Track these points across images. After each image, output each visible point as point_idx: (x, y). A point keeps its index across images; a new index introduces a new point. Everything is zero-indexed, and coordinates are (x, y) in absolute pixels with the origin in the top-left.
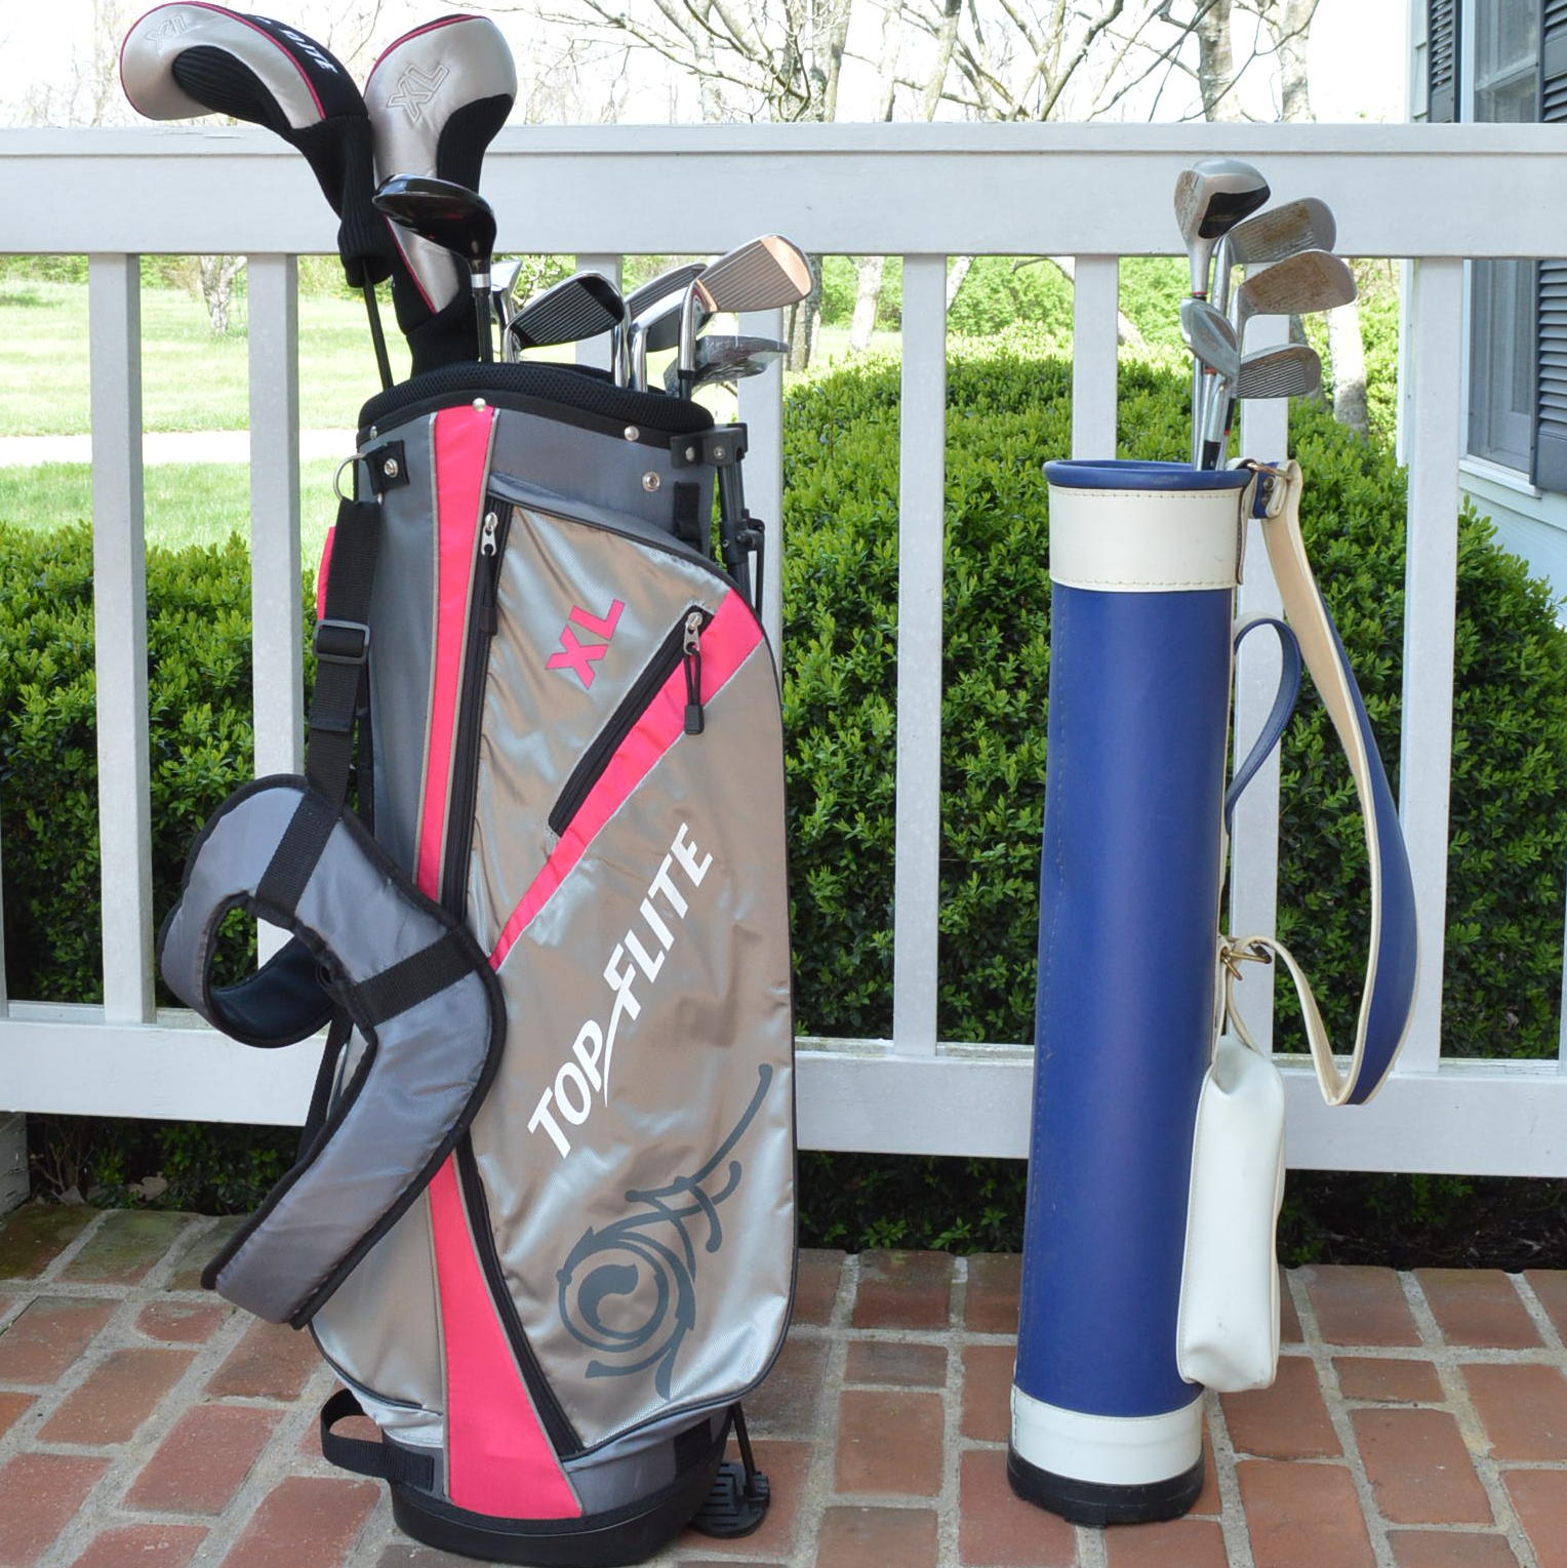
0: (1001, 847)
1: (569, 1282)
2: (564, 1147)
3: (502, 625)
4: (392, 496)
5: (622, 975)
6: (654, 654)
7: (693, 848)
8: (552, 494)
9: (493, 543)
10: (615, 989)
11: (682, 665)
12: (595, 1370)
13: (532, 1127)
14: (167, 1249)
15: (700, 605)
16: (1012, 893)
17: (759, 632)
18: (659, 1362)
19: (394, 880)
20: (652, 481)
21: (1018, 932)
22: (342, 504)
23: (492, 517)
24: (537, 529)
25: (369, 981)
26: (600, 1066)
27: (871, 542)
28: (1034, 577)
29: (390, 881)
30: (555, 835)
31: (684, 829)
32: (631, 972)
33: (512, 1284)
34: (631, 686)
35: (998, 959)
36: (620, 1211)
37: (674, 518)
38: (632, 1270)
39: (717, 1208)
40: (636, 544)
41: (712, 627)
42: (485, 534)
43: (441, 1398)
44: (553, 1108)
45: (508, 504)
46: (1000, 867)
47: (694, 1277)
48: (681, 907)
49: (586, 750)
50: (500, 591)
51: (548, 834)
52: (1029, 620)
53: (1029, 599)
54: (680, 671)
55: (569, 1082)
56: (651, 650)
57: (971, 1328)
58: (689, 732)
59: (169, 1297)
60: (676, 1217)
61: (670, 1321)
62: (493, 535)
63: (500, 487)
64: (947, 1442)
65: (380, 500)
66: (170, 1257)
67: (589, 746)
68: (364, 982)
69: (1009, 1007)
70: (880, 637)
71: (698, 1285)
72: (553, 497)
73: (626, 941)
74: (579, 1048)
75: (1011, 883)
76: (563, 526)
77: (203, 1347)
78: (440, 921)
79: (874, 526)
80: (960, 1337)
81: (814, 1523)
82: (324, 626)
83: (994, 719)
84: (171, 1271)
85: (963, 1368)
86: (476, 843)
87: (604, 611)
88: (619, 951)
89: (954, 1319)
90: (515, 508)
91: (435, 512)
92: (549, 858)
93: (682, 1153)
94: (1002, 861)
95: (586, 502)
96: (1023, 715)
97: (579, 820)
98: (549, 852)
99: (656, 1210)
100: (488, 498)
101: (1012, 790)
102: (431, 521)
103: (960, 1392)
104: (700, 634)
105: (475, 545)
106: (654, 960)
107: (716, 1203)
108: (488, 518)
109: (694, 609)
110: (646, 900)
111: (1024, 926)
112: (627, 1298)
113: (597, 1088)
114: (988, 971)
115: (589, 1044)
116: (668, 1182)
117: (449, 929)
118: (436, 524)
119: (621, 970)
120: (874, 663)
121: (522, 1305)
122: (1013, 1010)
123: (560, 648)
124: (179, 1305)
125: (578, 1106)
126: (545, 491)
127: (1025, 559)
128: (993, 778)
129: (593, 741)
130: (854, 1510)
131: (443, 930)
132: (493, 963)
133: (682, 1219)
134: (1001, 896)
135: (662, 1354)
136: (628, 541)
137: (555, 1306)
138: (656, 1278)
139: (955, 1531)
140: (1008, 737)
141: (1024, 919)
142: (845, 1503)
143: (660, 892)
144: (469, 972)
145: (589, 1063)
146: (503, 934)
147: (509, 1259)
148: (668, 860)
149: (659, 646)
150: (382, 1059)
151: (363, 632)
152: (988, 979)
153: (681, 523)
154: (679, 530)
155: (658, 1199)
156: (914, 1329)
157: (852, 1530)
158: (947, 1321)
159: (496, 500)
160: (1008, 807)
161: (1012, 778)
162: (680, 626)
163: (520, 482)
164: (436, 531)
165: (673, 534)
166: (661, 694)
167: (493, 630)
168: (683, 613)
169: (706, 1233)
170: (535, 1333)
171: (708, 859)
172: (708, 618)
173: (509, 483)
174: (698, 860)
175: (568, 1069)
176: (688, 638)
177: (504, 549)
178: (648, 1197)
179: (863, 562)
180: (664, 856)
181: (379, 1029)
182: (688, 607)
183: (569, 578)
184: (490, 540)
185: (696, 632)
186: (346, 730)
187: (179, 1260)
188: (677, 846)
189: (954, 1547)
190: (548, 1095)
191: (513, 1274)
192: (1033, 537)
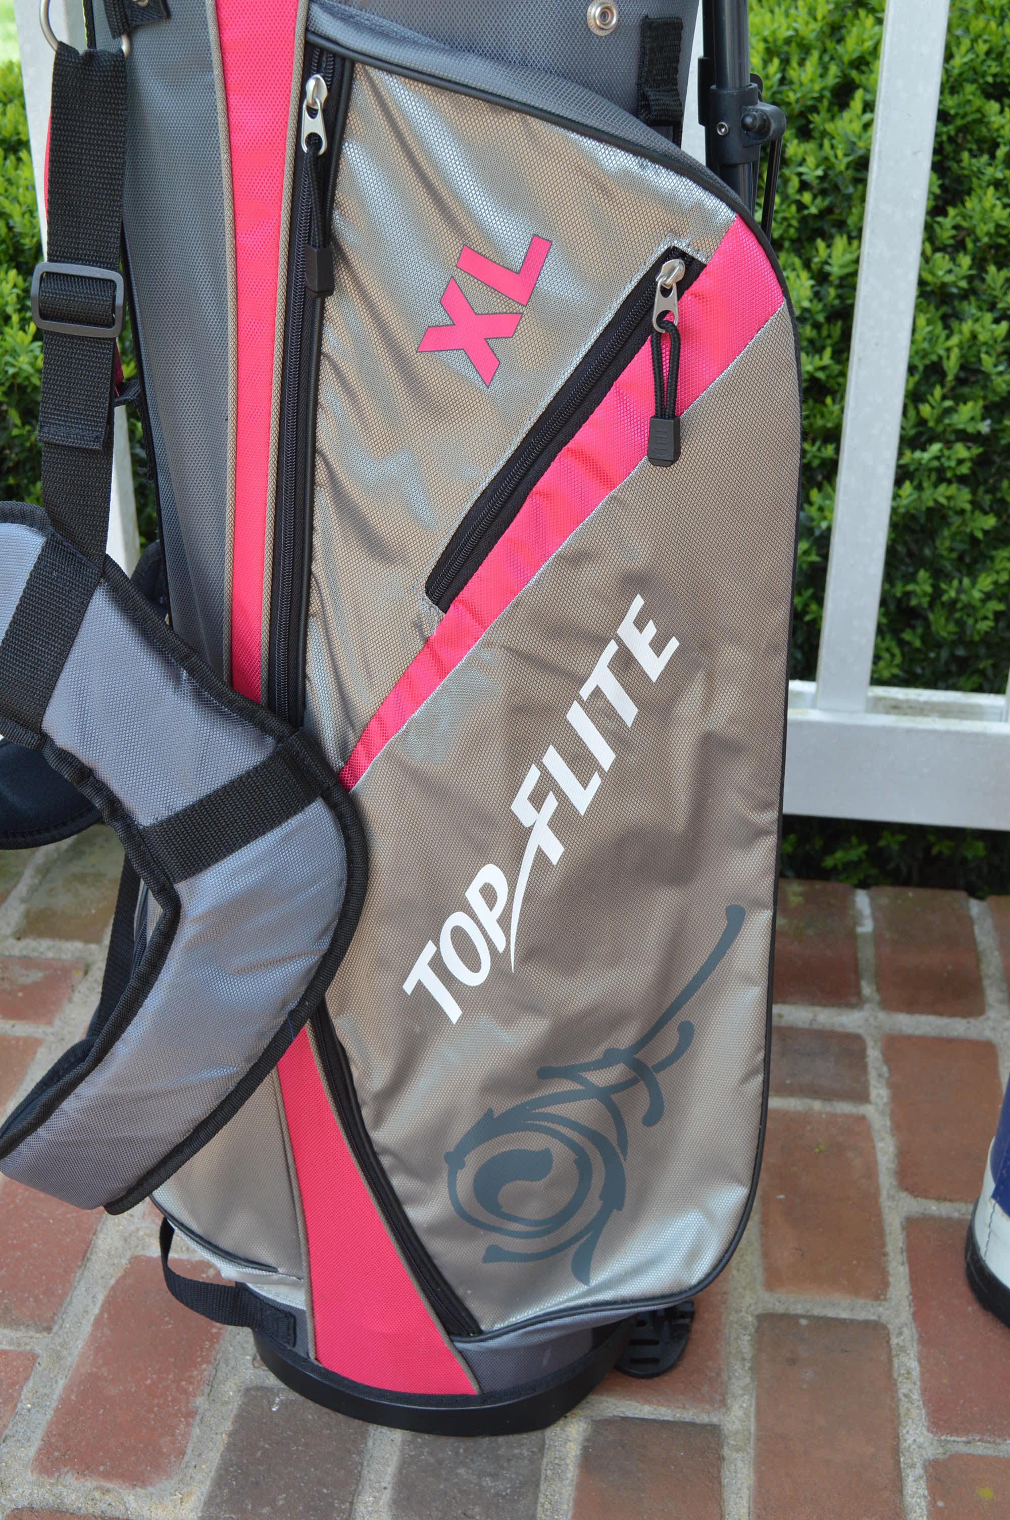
0: (936, 448)
1: (462, 1166)
2: (453, 1011)
3: (342, 276)
4: (144, 38)
5: (538, 808)
6: (599, 330)
7: (651, 630)
8: (425, 40)
9: (321, 132)
10: (527, 824)
11: (646, 349)
12: (494, 1255)
13: (409, 987)
14: (19, 875)
15: (682, 245)
16: (943, 501)
17: (778, 291)
18: (577, 1246)
19: (191, 672)
20: (603, 15)
21: (947, 543)
22: (58, 54)
23: (318, 85)
24: (400, 108)
25: (161, 824)
26: (504, 922)
27: (785, 62)
28: (979, 110)
29: (185, 674)
30: (436, 612)
31: (638, 603)
32: (551, 803)
33: (386, 1161)
34: (560, 383)
35: (922, 574)
36: (532, 1089)
37: (639, 85)
38: (545, 1157)
39: (660, 1077)
40: (574, 136)
41: (702, 283)
42: (305, 114)
43: (300, 1263)
44: (438, 965)
45: (344, 58)
46: (930, 470)
47: (625, 1155)
48: (628, 711)
49: (484, 485)
50: (336, 215)
51: (424, 605)
52: (970, 165)
53: (969, 137)
54: (642, 360)
55: (459, 935)
56: (595, 323)
57: (887, 1005)
58: (655, 461)
59: (18, 948)
60: (606, 1095)
61: (593, 1204)
62: (320, 116)
63: (328, 25)
64: (885, 1203)
65: (125, 48)
66: (22, 888)
67: (488, 480)
68: (153, 826)
69: (927, 624)
70: (795, 183)
71: (631, 1164)
72: (429, 46)
73: (546, 760)
74: (473, 895)
75: (943, 488)
76: (444, 101)
77: (49, 1030)
78: (264, 729)
79: (788, 41)
80: (876, 1018)
81: (745, 1343)
82: (48, 273)
83: (928, 289)
84: (22, 908)
85: (885, 1069)
86: (315, 607)
87: (516, 255)
88: (533, 775)
89: (867, 989)
90: (358, 66)
91: (217, 72)
92: (427, 641)
93: (617, 1021)
94: (935, 464)
95: (483, 54)
96: (963, 284)
97: (472, 590)
98: (427, 634)
99: (578, 1087)
100: (309, 47)
101: (950, 377)
102: (211, 87)
103: (888, 1110)
104: (680, 295)
105: (290, 133)
106: (585, 786)
107: (658, 1071)
108: (311, 84)
109: (672, 253)
110: (576, 705)
111: (953, 537)
112: (539, 1185)
113: (501, 948)
114: (910, 587)
115: (489, 894)
116: (597, 1053)
117: (279, 739)
118: (219, 94)
119: (537, 799)
120: (787, 215)
121: (399, 1183)
122: (933, 628)
123: (440, 317)
124: (27, 962)
125: (473, 964)
126: (409, 33)
127: (969, 88)
128: (927, 362)
129: (495, 471)
130: (790, 1319)
131: (270, 741)
132: (347, 777)
133: (614, 1097)
134: (931, 504)
135: (582, 1238)
136: (562, 131)
137: (443, 1189)
138: (576, 1162)
139: (914, 1365)
140: (944, 309)
141: (953, 528)
142: (780, 1309)
143: (597, 692)
144: (310, 802)
145: (490, 918)
146: (360, 739)
147: (381, 1136)
148: (612, 648)
149: (608, 317)
150: (187, 932)
151: (112, 283)
152: (908, 595)
153: (652, 94)
154: (648, 107)
155: (583, 1074)
156: (825, 1005)
157: (792, 1361)
158: (859, 993)
159: (322, 50)
160: (944, 398)
161: (952, 366)
162: (649, 280)
163: (365, 16)
164: (220, 106)
165: (636, 113)
166: (611, 396)
167: (327, 288)
168: (653, 259)
169: (643, 1103)
170: (417, 1215)
171: (673, 644)
172: (695, 267)
173: (347, 19)
174: (658, 646)
175: (458, 919)
176: (660, 304)
177: (342, 140)
178: (569, 1073)
179: (775, 89)
180: (606, 642)
181: (182, 888)
182: (663, 249)
183: (457, 196)
184: (314, 125)
185: (674, 293)
186: (97, 447)
187: (33, 890)
188: (626, 630)
189: (916, 1396)
190: (430, 949)
191: (387, 1151)
192: (979, 60)
